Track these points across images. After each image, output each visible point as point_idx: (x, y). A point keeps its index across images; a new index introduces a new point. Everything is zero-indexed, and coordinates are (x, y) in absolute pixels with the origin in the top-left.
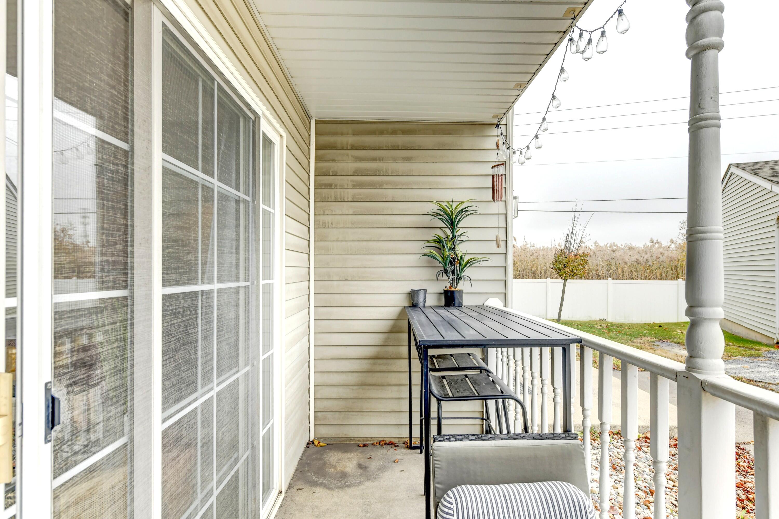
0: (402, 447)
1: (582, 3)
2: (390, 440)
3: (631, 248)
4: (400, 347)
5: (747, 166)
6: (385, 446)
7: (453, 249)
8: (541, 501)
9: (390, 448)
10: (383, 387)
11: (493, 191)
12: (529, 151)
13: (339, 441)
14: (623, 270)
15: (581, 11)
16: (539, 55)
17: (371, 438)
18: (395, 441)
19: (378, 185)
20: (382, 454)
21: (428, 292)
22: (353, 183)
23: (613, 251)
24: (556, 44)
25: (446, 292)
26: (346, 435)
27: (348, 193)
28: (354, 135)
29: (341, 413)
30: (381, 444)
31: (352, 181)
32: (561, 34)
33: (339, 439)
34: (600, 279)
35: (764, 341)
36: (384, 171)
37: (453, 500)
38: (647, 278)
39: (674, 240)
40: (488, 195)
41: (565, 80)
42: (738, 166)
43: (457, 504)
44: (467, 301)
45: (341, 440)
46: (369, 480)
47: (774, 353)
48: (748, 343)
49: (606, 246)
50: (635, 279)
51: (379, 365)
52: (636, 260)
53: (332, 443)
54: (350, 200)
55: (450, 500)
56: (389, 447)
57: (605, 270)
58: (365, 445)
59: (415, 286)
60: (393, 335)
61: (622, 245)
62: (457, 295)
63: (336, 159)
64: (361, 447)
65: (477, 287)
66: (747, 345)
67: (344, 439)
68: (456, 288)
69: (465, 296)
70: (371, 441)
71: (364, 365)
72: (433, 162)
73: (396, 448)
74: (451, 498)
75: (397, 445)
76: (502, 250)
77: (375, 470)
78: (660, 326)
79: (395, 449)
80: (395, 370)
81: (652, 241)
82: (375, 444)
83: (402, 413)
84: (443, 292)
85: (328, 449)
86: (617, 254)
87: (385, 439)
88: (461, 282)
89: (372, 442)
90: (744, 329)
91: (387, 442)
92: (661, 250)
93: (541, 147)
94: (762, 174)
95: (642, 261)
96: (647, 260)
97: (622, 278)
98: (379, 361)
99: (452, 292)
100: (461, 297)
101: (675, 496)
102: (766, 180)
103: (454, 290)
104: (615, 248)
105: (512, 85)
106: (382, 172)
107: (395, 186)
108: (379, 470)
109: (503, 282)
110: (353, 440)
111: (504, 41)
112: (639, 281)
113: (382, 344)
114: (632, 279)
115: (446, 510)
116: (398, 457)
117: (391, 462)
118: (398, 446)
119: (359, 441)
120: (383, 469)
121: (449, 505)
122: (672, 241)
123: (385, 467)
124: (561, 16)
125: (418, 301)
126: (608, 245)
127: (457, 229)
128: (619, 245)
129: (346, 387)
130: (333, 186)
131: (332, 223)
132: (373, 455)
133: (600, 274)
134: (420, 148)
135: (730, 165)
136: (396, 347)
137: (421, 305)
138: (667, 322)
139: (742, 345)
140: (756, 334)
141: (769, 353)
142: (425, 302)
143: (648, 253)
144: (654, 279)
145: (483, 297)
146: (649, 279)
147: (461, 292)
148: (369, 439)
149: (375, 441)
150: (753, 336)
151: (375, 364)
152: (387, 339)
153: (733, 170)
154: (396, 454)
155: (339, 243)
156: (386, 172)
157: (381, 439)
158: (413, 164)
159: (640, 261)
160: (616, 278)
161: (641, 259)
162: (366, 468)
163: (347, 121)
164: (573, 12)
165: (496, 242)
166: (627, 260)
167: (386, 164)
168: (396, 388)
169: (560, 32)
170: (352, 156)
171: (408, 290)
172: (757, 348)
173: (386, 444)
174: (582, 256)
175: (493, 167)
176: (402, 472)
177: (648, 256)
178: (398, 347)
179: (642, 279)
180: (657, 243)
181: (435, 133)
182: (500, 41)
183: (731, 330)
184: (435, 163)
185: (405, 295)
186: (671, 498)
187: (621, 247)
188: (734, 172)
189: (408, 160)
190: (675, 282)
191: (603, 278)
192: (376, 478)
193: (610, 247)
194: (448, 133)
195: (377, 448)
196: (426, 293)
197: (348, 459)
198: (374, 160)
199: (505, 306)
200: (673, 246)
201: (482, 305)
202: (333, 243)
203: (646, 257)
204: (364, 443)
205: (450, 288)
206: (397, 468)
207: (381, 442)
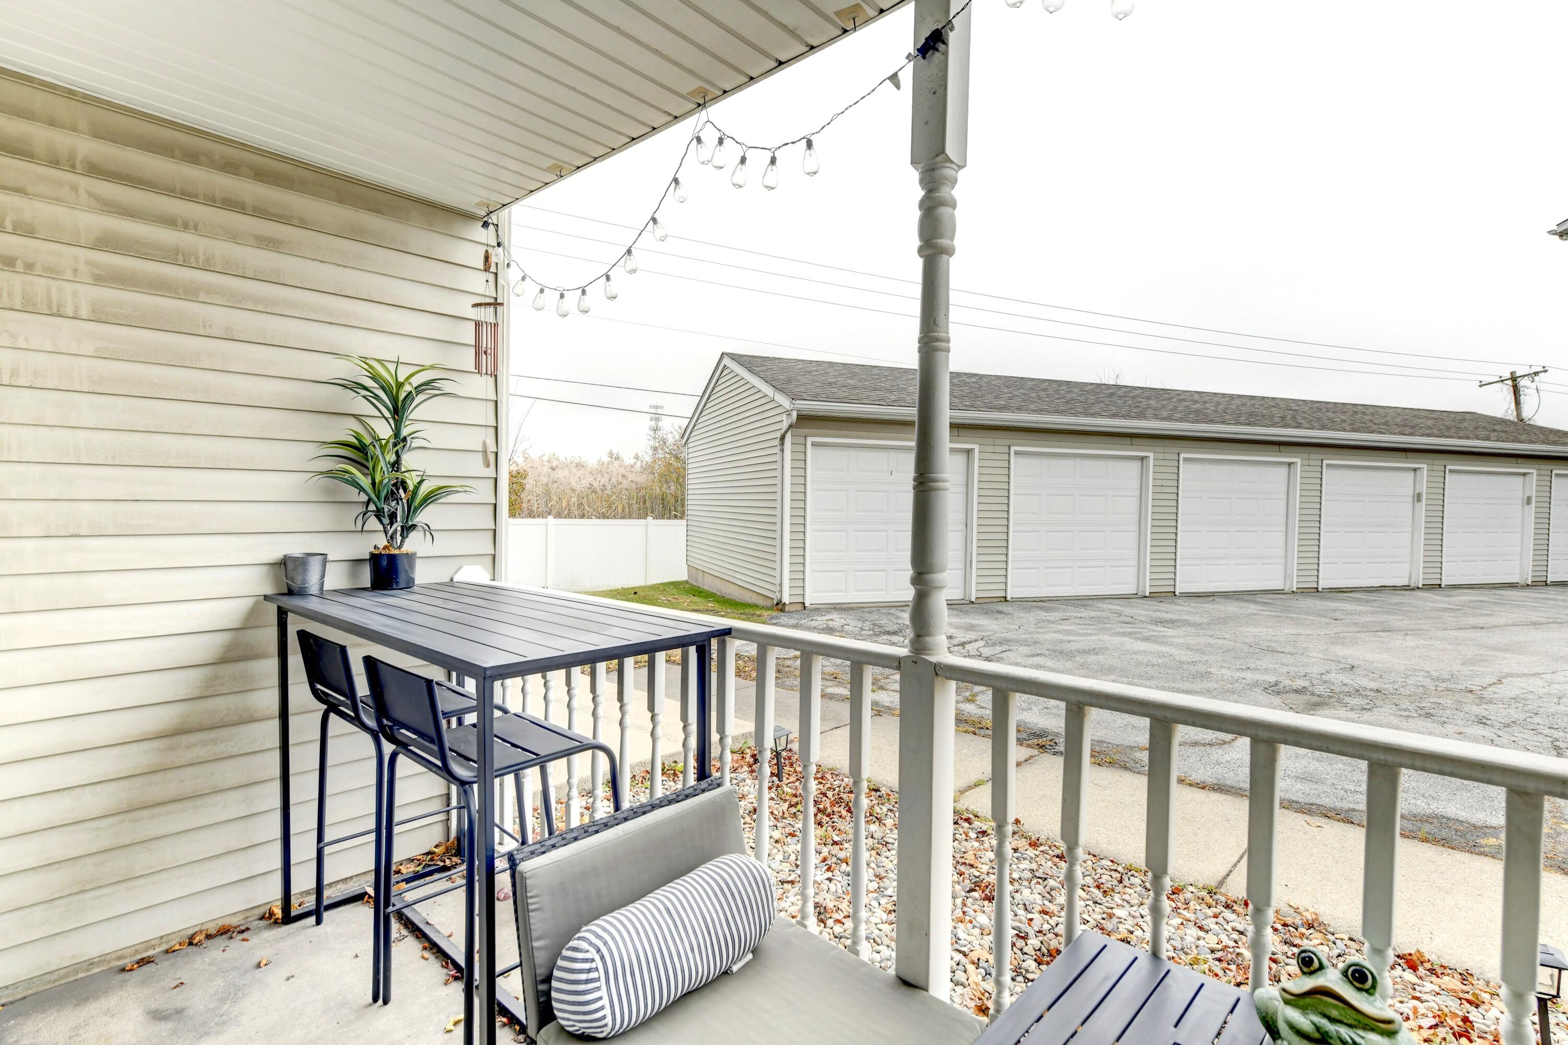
0: (260, 929)
1: (720, 88)
2: (220, 923)
3: (580, 466)
4: (250, 694)
5: (743, 359)
6: (209, 943)
7: (396, 465)
8: (716, 895)
9: (227, 943)
10: (199, 802)
11: (477, 354)
12: (585, 297)
13: (49, 982)
14: (569, 501)
15: (716, 99)
16: (621, 134)
17: (161, 938)
18: (234, 921)
19: (181, 291)
20: (210, 965)
21: (330, 558)
22: (96, 271)
23: (553, 469)
24: (654, 129)
25: (375, 559)
26: (74, 957)
27: (75, 294)
28: (96, 136)
29: (55, 903)
30: (195, 942)
31: (88, 263)
32: (670, 118)
33: (47, 978)
34: (534, 517)
35: (760, 601)
36: (201, 257)
37: (593, 954)
38: (604, 516)
39: (640, 455)
40: (467, 359)
41: (682, 200)
42: (733, 357)
43: (602, 958)
44: (423, 574)
45: (53, 977)
46: (207, 1034)
47: (777, 617)
48: (747, 608)
49: (541, 458)
50: (588, 518)
51: (188, 747)
52: (588, 486)
53: (19, 996)
54: (84, 312)
55: (588, 956)
56: (221, 941)
57: (542, 502)
58: (143, 962)
59: (295, 547)
60: (228, 669)
61: (566, 459)
62: (402, 564)
63: (30, 189)
64: (131, 970)
65: (443, 545)
66: (747, 611)
67: (66, 970)
68: (400, 547)
69: (419, 565)
70: (160, 945)
71: (141, 756)
72: (339, 265)
73: (245, 935)
74: (588, 951)
75: (243, 928)
76: (490, 472)
77: (211, 1006)
78: (635, 593)
79: (244, 940)
80: (235, 751)
81: (611, 455)
82: (177, 947)
83: (257, 849)
84: (368, 557)
85: (15, 1017)
86: (561, 474)
87: (204, 927)
88: (413, 535)
89: (164, 947)
90: (736, 587)
91: (213, 931)
92: (622, 471)
93: (615, 298)
94: (762, 374)
95: (598, 488)
96: (604, 486)
97: (569, 516)
98: (184, 739)
99: (392, 558)
100: (412, 566)
101: (752, 837)
102: (768, 384)
103: (396, 552)
104: (555, 463)
105: (549, 162)
106: (193, 259)
107: (235, 302)
108: (223, 1001)
109: (491, 534)
110: (98, 964)
111: (578, 88)
112: (594, 521)
113: (196, 693)
114: (582, 516)
115: (583, 977)
116: (262, 954)
117: (246, 971)
118: (248, 929)
119: (119, 958)
120: (234, 993)
121: (587, 966)
122: (637, 457)
123: (238, 989)
124: (684, 92)
125: (304, 581)
126: (545, 458)
127: (407, 423)
128: (562, 458)
129: (73, 828)
130: (19, 264)
131: (14, 373)
132: (183, 974)
133: (534, 509)
134: (303, 224)
135: (723, 354)
136: (237, 697)
137: (314, 589)
138: (638, 585)
139: (742, 611)
140: (751, 594)
141: (772, 618)
142: (322, 584)
143: (605, 474)
144: (615, 517)
145: (451, 565)
146: (608, 518)
147: (411, 557)
148: (154, 942)
149: (174, 943)
150: (748, 598)
151: (172, 748)
152: (211, 682)
153: (726, 361)
154: (251, 948)
155: (41, 431)
156: (208, 260)
157: (191, 932)
158: (283, 257)
159: (595, 488)
160: (559, 515)
161: (596, 484)
162: (179, 1012)
163: (71, 92)
164: (703, 95)
165: (480, 455)
166: (574, 485)
167: (205, 240)
168: (237, 795)
169: (669, 114)
170: (89, 194)
171: (276, 554)
172: (758, 613)
173: (209, 937)
174: (515, 477)
175: (475, 305)
176: (291, 980)
177: (604, 480)
178: (243, 695)
179: (599, 518)
180: (617, 458)
181: (341, 198)
182: (572, 85)
183: (720, 591)
184: (341, 268)
185: (264, 569)
186: (749, 840)
187: (564, 461)
188: (728, 365)
189: (272, 244)
190: (642, 521)
191: (538, 516)
192: (224, 1023)
193: (549, 461)
194: (376, 209)
195: (187, 954)
196: (325, 563)
197: (106, 1014)
198: (169, 222)
199: (494, 580)
200: (639, 463)
201: (447, 580)
202: (19, 429)
203: (602, 482)
204: (139, 957)
205: (385, 548)
206: (273, 977)
207: (192, 937)
